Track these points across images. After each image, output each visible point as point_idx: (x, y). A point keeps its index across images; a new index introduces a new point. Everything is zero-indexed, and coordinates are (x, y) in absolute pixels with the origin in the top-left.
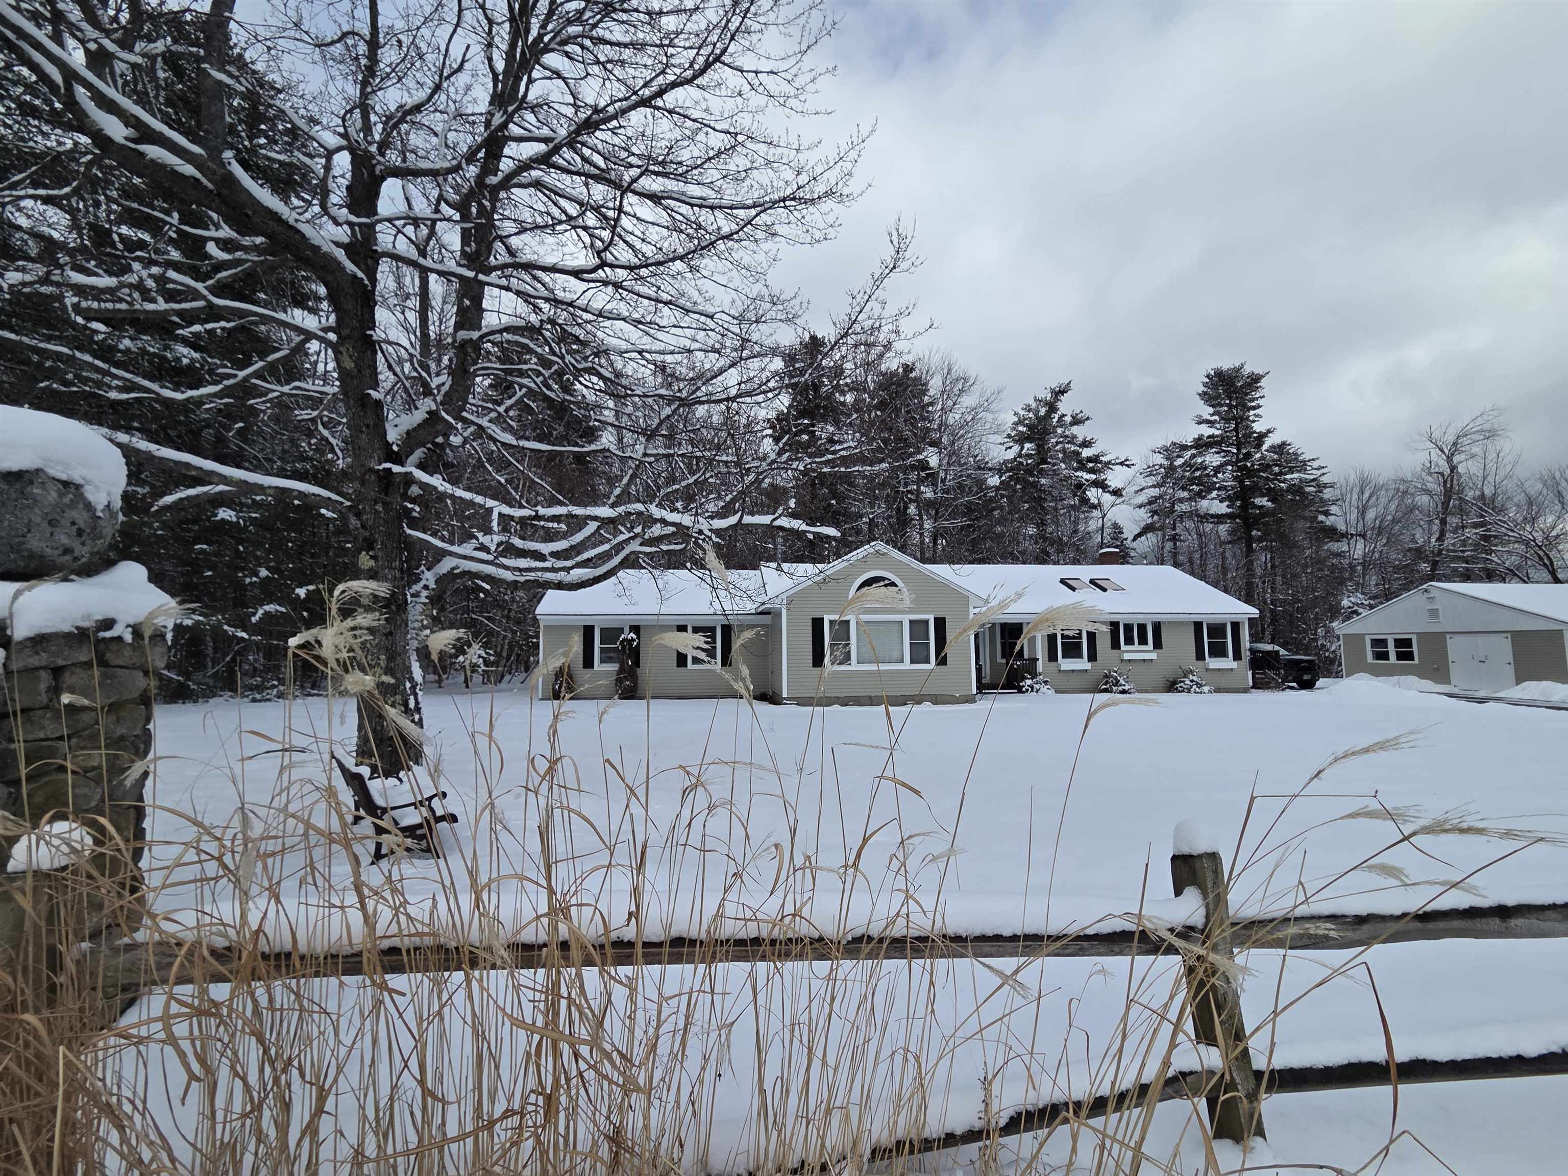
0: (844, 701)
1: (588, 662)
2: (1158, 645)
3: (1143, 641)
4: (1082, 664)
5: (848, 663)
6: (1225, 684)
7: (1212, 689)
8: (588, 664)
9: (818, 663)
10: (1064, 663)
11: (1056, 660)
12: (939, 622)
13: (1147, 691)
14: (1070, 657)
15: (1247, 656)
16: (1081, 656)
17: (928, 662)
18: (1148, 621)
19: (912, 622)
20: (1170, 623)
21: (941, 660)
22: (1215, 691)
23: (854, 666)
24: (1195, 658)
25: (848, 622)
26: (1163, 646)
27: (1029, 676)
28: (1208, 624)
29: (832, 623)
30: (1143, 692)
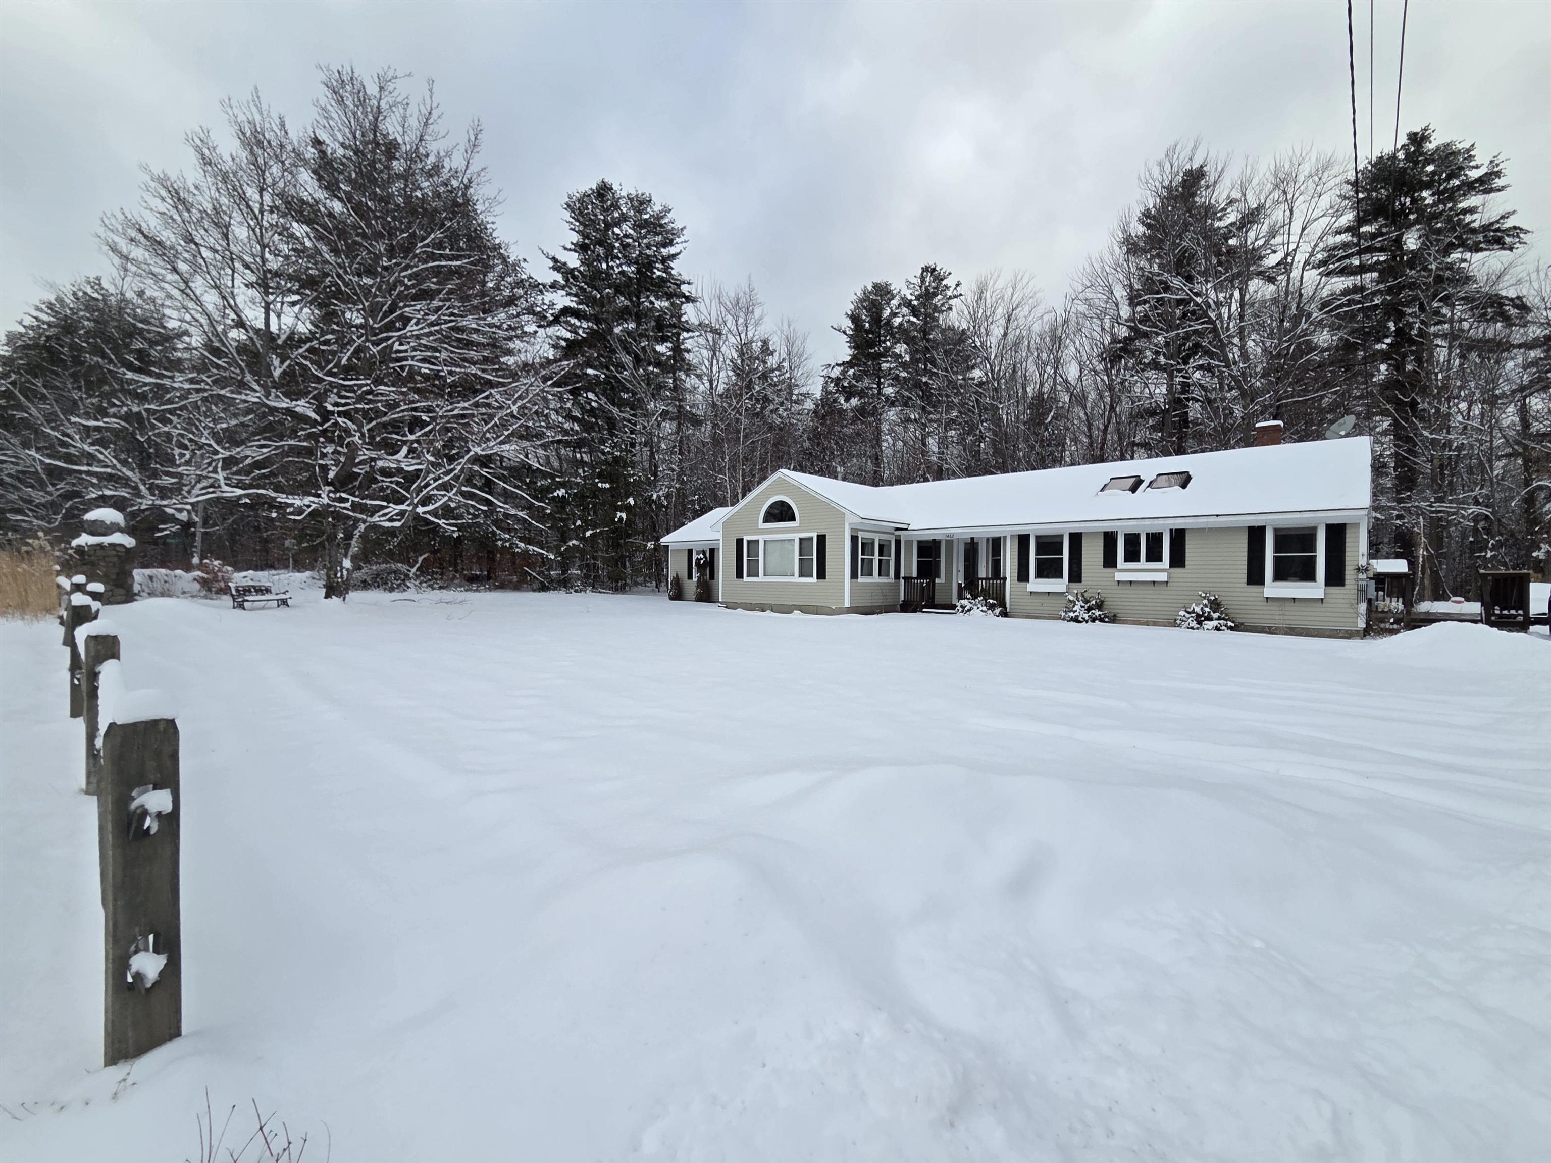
1: (690, 575)
2: (1178, 560)
3: (1154, 555)
4: (1058, 585)
5: (758, 576)
6: (1296, 623)
7: (1226, 626)
8: (690, 577)
9: (739, 575)
10: (1036, 584)
11: (1027, 580)
12: (822, 539)
13: (1155, 624)
14: (1047, 577)
15: (1357, 580)
16: (1060, 576)
17: (812, 576)
18: (1164, 529)
19: (801, 540)
20: (1201, 531)
21: (821, 575)
22: (1231, 628)
23: (761, 579)
24: (1245, 581)
25: (758, 541)
26: (1187, 563)
27: (969, 596)
28: (1276, 530)
29: (749, 542)
30: (1147, 624)
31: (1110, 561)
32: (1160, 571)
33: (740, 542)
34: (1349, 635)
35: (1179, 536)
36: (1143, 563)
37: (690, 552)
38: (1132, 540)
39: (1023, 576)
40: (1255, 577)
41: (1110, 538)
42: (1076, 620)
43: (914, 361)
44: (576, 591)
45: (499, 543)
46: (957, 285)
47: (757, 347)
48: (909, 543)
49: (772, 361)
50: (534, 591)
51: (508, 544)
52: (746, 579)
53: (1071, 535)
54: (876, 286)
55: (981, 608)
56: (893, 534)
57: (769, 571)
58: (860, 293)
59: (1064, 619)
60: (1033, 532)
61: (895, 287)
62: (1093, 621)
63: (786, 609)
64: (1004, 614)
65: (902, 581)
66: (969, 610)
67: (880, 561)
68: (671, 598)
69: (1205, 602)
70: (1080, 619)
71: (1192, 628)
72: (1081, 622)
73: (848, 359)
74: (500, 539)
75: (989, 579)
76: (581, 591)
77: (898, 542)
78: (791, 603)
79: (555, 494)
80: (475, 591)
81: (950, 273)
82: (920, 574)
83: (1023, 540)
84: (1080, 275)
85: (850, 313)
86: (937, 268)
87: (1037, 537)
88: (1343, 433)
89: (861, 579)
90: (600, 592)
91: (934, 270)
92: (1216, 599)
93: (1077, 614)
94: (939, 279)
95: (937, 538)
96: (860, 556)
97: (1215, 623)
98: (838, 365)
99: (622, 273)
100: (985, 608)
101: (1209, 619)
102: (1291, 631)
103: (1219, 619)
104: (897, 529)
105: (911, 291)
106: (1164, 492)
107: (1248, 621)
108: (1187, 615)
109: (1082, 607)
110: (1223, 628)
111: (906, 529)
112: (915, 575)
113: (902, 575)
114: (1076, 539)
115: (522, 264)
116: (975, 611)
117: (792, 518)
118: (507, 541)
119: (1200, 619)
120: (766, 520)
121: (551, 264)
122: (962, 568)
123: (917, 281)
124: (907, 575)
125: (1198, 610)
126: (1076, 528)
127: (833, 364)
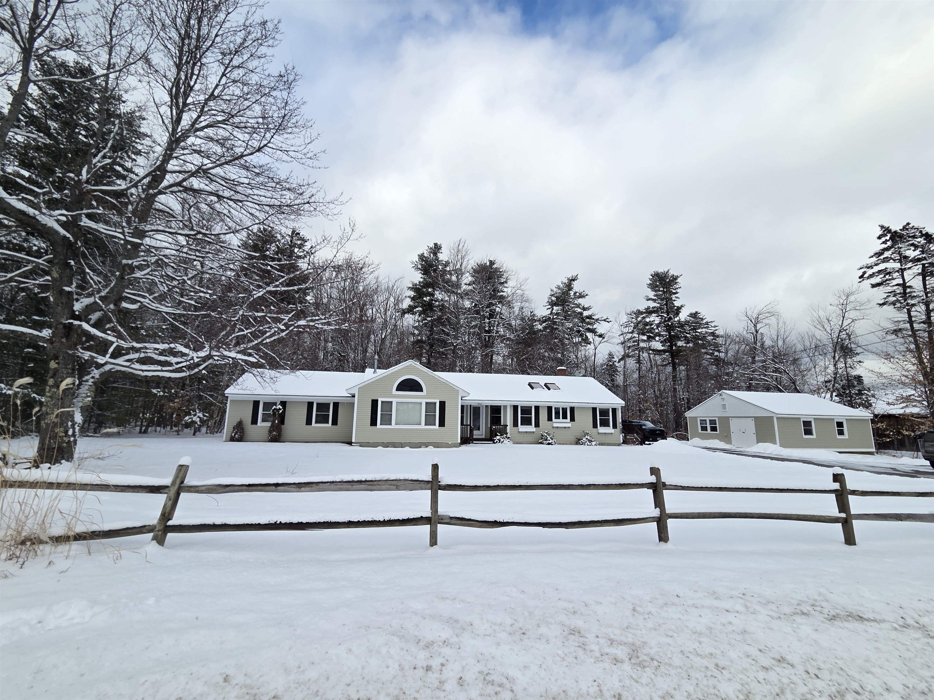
0: (386, 445)
1: (254, 421)
2: (572, 419)
3: (565, 417)
4: (531, 428)
5: (390, 424)
6: (607, 441)
10: (522, 428)
11: (518, 426)
12: (442, 404)
13: (566, 444)
14: (526, 425)
15: (620, 427)
16: (531, 425)
17: (434, 425)
18: (568, 406)
19: (427, 403)
20: (578, 408)
21: (442, 424)
23: (393, 426)
24: (592, 426)
25: (391, 402)
26: (575, 420)
28: (597, 409)
29: (383, 402)
30: (563, 444)
31: (550, 419)
32: (566, 423)
33: (375, 403)
34: (619, 445)
35: (572, 409)
36: (561, 420)
37: (257, 405)
38: (557, 410)
39: (515, 424)
40: (595, 426)
41: (550, 409)
52: (379, 426)
53: (535, 406)
57: (400, 422)
60: (519, 404)
68: (231, 440)
69: (589, 435)
71: (590, 445)
72: (553, 445)
78: (417, 442)
83: (515, 408)
110: (596, 444)
114: (537, 408)
116: (504, 442)
117: (421, 390)
120: (397, 389)
126: (537, 404)
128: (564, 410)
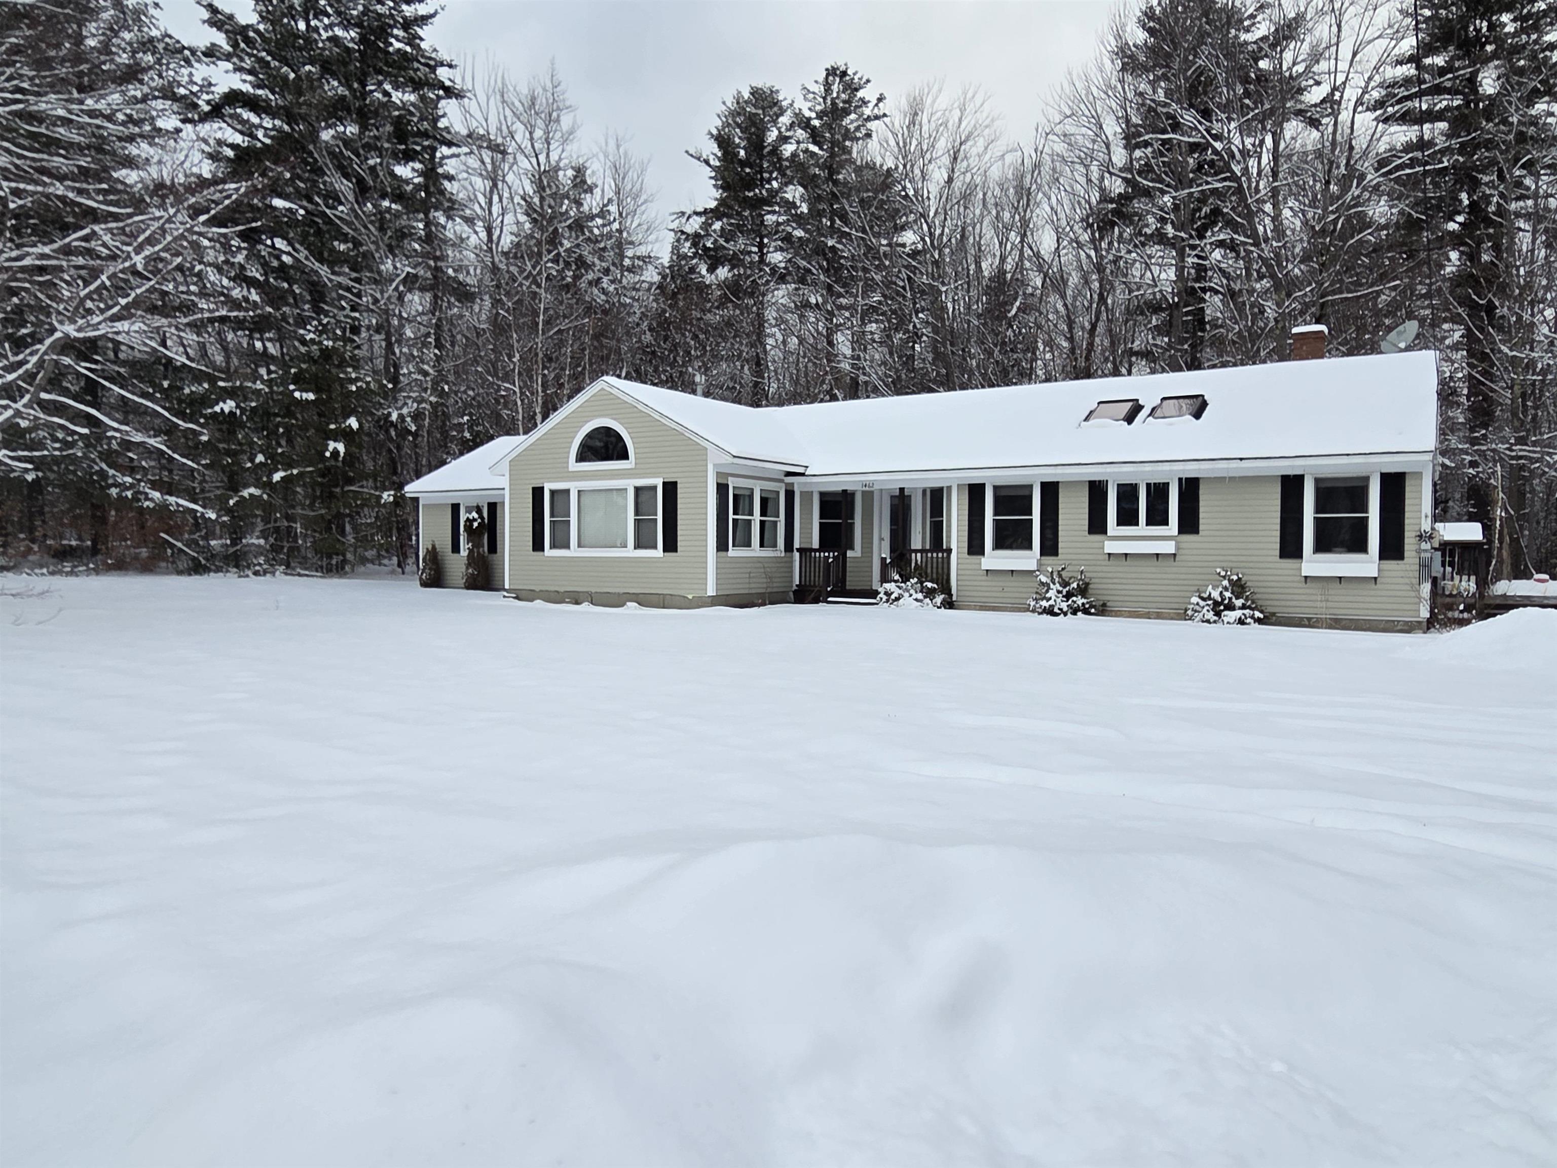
1: (455, 546)
2: (1189, 523)
3: (1157, 517)
4: (1029, 559)
5: (568, 547)
6: (1343, 612)
7: (1252, 617)
8: (456, 548)
9: (538, 545)
11: (982, 553)
12: (670, 489)
13: (1159, 616)
14: (1010, 547)
15: (1419, 551)
16: (1029, 547)
17: (655, 547)
18: (1171, 474)
19: (638, 490)
20: (1219, 480)
21: (671, 545)
22: (1259, 621)
23: (574, 551)
24: (1278, 553)
25: (567, 492)
26: (1201, 527)
27: (897, 577)
28: (1317, 481)
29: (553, 493)
30: (1148, 616)
31: (1097, 525)
33: (538, 493)
34: (1409, 628)
35: (1190, 490)
36: (1143, 528)
37: (455, 508)
38: (1128, 493)
39: (975, 547)
40: (1291, 549)
41: (1097, 490)
42: (1050, 611)
43: (816, 213)
44: (256, 573)
45: (114, 491)
46: (880, 100)
47: (566, 177)
48: (807, 496)
49: (591, 203)
50: (180, 573)
51: (129, 494)
52: (548, 551)
53: (1044, 485)
54: (755, 92)
55: (915, 596)
56: (781, 481)
57: (585, 540)
58: (730, 102)
59: (1033, 611)
60: (990, 479)
61: (785, 96)
62: (1074, 613)
63: (615, 600)
64: (949, 604)
65: (797, 555)
66: (897, 599)
67: (762, 523)
68: (425, 584)
69: (1225, 583)
70: (1056, 610)
71: (1208, 621)
72: (1057, 615)
73: (713, 204)
74: (116, 485)
75: (926, 551)
76: (265, 572)
77: (790, 495)
78: (622, 591)
79: (217, 409)
80: (68, 574)
81: (868, 81)
82: (823, 546)
83: (976, 492)
84: (1057, 98)
85: (715, 132)
86: (849, 72)
87: (996, 488)
88: (1402, 345)
89: (733, 552)
90: (299, 575)
91: (844, 73)
92: (1239, 579)
93: (1051, 602)
94: (852, 88)
95: (850, 488)
96: (731, 516)
97: (1238, 614)
98: (697, 213)
99: (334, 39)
100: (920, 596)
101: (1231, 607)
102: (1337, 624)
103: (1244, 607)
104: (789, 474)
105: (810, 104)
106: (1171, 424)
107: (1282, 610)
108: (1202, 603)
109: (1059, 592)
110: (1249, 620)
111: (803, 474)
112: (816, 544)
113: (797, 545)
114: (1050, 490)
115: (152, 11)
116: (906, 600)
117: (624, 455)
118: (128, 489)
119: (1219, 608)
120: (581, 458)
121: (206, 15)
122: (886, 534)
123: (819, 89)
124: (804, 546)
125: (1216, 595)
126: (1050, 475)
127: (689, 212)
128: (1158, 492)
